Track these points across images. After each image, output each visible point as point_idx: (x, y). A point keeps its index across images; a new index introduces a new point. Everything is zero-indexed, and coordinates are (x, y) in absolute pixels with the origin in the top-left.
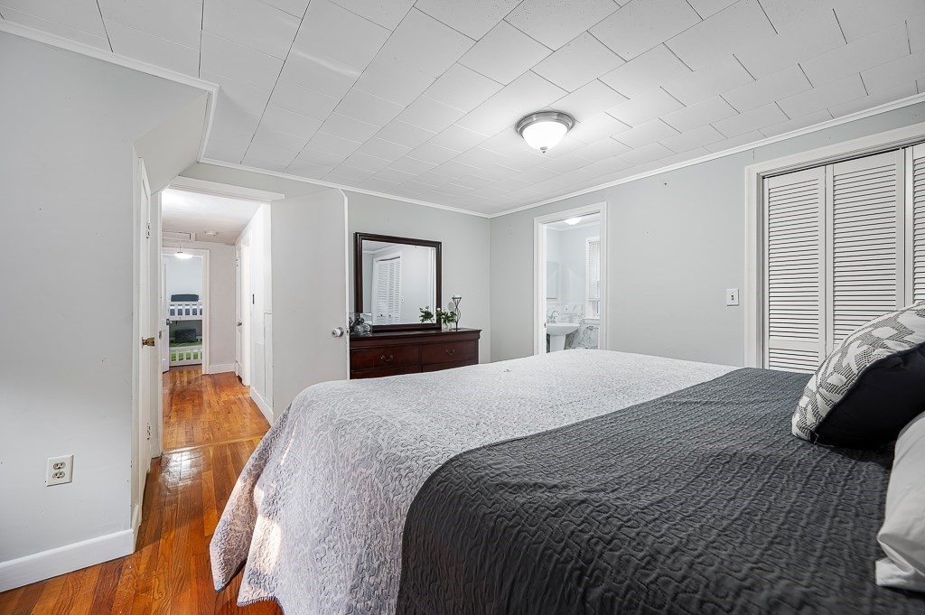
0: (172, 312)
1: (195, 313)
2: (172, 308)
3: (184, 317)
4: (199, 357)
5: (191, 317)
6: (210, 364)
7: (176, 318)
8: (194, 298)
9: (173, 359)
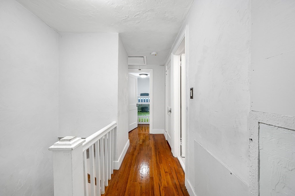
0: (139, 101)
1: (147, 101)
2: (139, 99)
3: (143, 103)
4: (149, 121)
5: (146, 103)
6: (153, 129)
7: (140, 103)
8: (147, 95)
9: (139, 121)
